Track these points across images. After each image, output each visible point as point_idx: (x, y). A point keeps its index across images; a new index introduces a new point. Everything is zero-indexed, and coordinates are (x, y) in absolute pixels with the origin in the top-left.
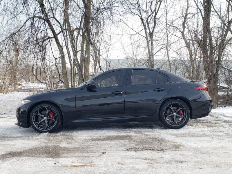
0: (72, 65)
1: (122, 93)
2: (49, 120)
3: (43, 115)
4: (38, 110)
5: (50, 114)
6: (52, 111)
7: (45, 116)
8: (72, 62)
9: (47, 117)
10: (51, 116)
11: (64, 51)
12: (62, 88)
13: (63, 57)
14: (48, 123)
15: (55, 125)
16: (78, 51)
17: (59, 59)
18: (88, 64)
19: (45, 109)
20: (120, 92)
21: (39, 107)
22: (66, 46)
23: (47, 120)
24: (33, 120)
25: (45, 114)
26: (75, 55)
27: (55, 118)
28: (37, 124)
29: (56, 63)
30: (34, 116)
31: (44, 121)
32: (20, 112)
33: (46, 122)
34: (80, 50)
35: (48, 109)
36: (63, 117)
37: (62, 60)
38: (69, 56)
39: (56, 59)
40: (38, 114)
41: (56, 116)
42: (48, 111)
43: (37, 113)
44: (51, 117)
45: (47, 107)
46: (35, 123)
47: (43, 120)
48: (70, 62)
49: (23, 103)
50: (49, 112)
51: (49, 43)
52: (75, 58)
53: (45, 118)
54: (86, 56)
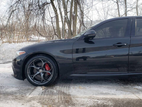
0: (64, 23)
1: (126, 45)
2: (44, 73)
3: (38, 67)
4: (33, 62)
5: (46, 66)
6: (48, 63)
7: (40, 69)
8: (63, 20)
9: (43, 70)
10: (47, 68)
11: (57, 12)
12: (57, 40)
13: (57, 16)
14: (44, 76)
15: (51, 78)
16: (68, 12)
17: (54, 18)
18: (76, 21)
19: (40, 61)
20: (124, 44)
21: (34, 59)
22: (59, 8)
23: (43, 73)
24: (28, 72)
25: (41, 66)
26: (66, 14)
27: (51, 71)
28: (32, 77)
29: (52, 22)
30: (29, 68)
31: (40, 74)
32: (16, 62)
33: (42, 75)
34: (69, 11)
35: (44, 62)
36: (59, 68)
37: (56, 19)
38: (61, 16)
39: (52, 18)
40: (34, 67)
41: (52, 69)
42: (43, 64)
43: (33, 65)
44: (47, 70)
45: (43, 59)
46: (30, 76)
47: (38, 73)
48: (62, 21)
49: (19, 53)
50: (45, 65)
51: (47, 7)
52: (66, 17)
53: (41, 71)
54: (75, 15)
